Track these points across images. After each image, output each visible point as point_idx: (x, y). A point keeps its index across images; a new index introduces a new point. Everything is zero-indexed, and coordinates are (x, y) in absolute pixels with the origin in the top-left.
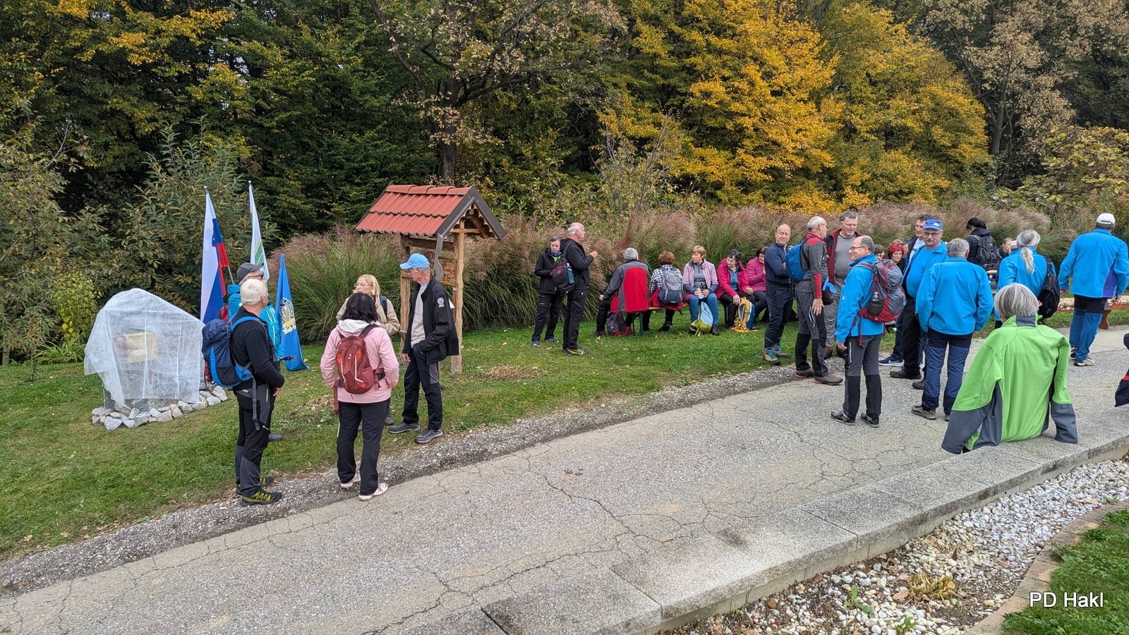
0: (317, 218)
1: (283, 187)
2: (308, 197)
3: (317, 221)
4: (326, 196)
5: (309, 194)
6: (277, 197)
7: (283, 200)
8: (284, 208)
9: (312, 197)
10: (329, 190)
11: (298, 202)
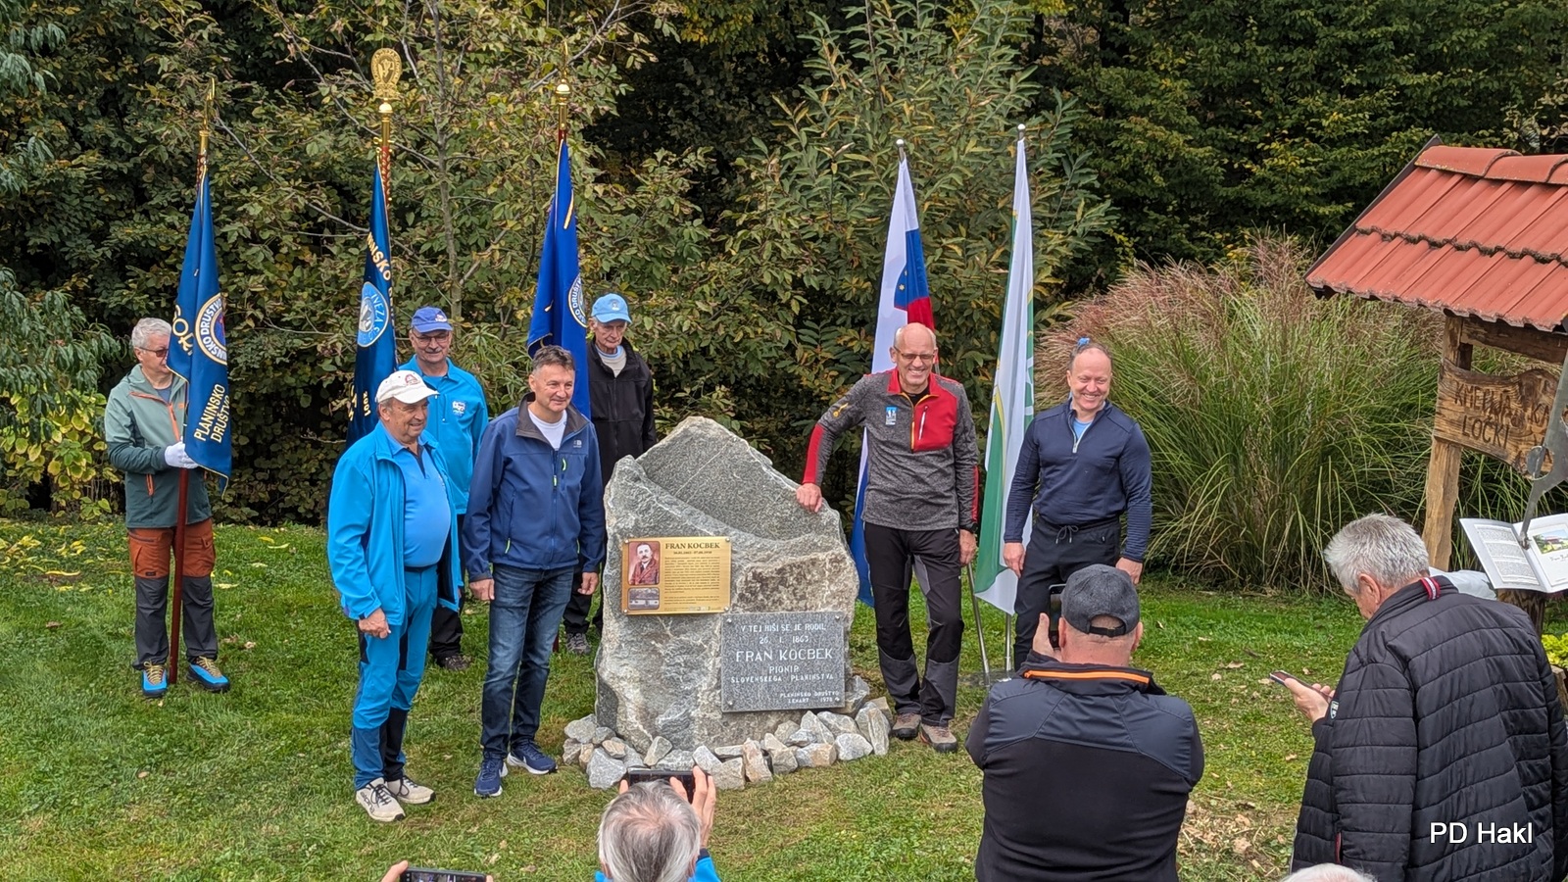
0: (1223, 184)
1: (1140, 93)
2: (1205, 123)
3: (1223, 191)
4: (1256, 121)
5: (1210, 116)
6: (1124, 124)
7: (1139, 133)
8: (1139, 154)
9: (1216, 123)
10: (1265, 105)
11: (1177, 139)
